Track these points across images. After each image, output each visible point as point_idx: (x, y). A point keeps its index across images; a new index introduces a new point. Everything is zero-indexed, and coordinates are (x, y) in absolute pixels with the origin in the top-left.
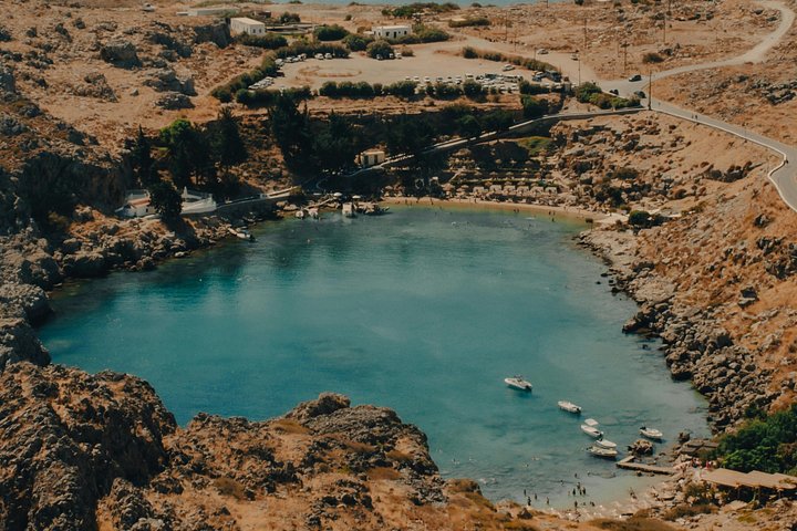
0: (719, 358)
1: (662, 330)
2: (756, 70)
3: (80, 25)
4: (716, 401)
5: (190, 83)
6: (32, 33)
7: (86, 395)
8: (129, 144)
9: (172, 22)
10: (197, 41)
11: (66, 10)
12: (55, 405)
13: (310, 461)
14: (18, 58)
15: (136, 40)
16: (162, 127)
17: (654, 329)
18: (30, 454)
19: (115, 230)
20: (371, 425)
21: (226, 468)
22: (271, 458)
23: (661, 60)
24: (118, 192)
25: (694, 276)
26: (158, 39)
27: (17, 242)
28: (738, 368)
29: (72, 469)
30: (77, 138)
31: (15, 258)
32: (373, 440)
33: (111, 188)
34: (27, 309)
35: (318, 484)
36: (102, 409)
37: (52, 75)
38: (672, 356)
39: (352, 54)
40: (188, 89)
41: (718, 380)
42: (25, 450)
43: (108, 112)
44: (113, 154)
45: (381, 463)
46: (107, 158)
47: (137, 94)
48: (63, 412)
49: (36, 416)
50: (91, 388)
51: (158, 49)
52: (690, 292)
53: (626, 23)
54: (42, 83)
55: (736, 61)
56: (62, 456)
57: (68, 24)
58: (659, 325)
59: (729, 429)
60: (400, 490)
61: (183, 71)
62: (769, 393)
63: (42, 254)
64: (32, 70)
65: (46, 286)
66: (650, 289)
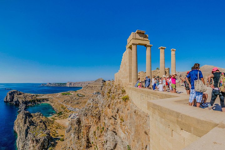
2: (58, 97)
9: (32, 95)
11: (27, 94)
13: (37, 115)
16: (31, 100)
17: (54, 109)
22: (35, 115)
24: (29, 103)
30: (27, 100)
35: (37, 117)
36: (27, 113)
37: (26, 97)
39: (40, 96)
40: (32, 98)
41: (56, 111)
43: (29, 99)
44: (29, 101)
48: (25, 113)
52: (55, 107)
59: (57, 113)
62: (58, 111)
66: (53, 107)
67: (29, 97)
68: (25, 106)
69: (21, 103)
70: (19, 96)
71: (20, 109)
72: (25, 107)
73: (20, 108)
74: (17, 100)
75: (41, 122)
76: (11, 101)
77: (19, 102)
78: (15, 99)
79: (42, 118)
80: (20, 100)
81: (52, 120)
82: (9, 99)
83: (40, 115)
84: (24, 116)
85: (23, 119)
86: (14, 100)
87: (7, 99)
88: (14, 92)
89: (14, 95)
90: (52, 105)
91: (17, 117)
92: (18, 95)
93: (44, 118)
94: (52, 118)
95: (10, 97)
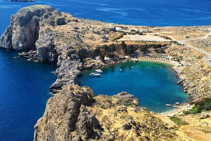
0: (192, 89)
1: (184, 84)
2: (205, 40)
3: (91, 27)
4: (191, 97)
5: (108, 38)
6: (83, 28)
7: (79, 90)
8: (97, 48)
9: (106, 27)
10: (110, 31)
11: (88, 25)
12: (73, 92)
13: (118, 103)
14: (80, 32)
15: (99, 30)
16: (103, 45)
17: (182, 84)
18: (68, 100)
19: (93, 62)
20: (130, 98)
21: (103, 104)
22: (111, 102)
23: (189, 38)
24: (94, 56)
25: (190, 75)
26: (103, 30)
27: (77, 63)
28: (195, 91)
29: (74, 103)
30: (88, 46)
31: (77, 66)
32: (129, 100)
33: (93, 55)
34: (78, 74)
35: (118, 107)
36: (81, 93)
37: (85, 35)
38: (184, 89)
39: (136, 34)
40: (107, 39)
41: (192, 93)
42: (67, 99)
43: (94, 42)
44: (94, 49)
45: (130, 104)
46: (93, 50)
47: (99, 39)
48: (74, 93)
49: (70, 93)
50: (80, 89)
51: (103, 32)
52: (189, 78)
53: (184, 31)
54: (84, 37)
55: (202, 38)
56: (73, 100)
57: (89, 27)
58: (183, 83)
59: (192, 101)
60: (133, 109)
61: (107, 36)
62: (200, 96)
63: (81, 65)
64: (82, 34)
65: (81, 71)
66: (182, 77)
67: (96, 36)
68: (78, 68)
69: (64, 54)
70: (58, 28)
71: (61, 77)
72: (78, 71)
73: (61, 74)
74: (48, 43)
75: (127, 127)
76: (26, 49)
77: (55, 52)
78: (42, 42)
79: (135, 115)
80: (62, 46)
81: (171, 124)
82: (20, 38)
83: (129, 103)
84: (71, 105)
85: (68, 115)
86: (37, 44)
87: (10, 38)
88: (39, 13)
89: (40, 23)
90: (179, 70)
91: (48, 106)
92: (52, 24)
93: (142, 115)
94: (172, 118)
95: (23, 31)
